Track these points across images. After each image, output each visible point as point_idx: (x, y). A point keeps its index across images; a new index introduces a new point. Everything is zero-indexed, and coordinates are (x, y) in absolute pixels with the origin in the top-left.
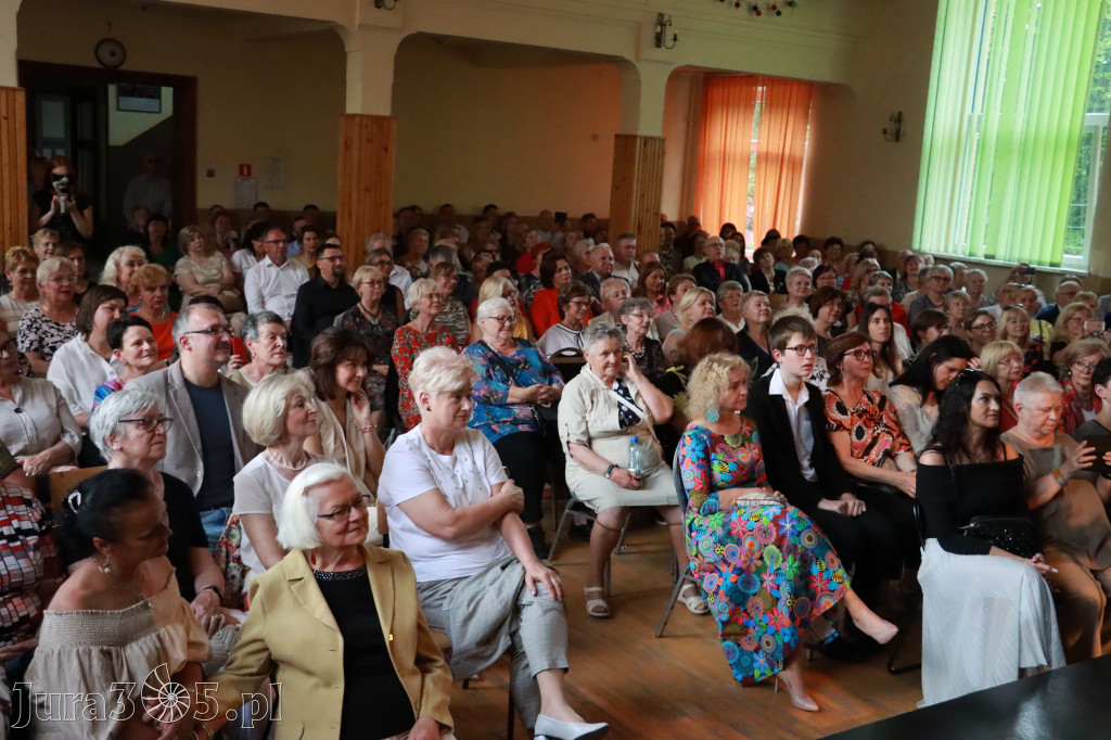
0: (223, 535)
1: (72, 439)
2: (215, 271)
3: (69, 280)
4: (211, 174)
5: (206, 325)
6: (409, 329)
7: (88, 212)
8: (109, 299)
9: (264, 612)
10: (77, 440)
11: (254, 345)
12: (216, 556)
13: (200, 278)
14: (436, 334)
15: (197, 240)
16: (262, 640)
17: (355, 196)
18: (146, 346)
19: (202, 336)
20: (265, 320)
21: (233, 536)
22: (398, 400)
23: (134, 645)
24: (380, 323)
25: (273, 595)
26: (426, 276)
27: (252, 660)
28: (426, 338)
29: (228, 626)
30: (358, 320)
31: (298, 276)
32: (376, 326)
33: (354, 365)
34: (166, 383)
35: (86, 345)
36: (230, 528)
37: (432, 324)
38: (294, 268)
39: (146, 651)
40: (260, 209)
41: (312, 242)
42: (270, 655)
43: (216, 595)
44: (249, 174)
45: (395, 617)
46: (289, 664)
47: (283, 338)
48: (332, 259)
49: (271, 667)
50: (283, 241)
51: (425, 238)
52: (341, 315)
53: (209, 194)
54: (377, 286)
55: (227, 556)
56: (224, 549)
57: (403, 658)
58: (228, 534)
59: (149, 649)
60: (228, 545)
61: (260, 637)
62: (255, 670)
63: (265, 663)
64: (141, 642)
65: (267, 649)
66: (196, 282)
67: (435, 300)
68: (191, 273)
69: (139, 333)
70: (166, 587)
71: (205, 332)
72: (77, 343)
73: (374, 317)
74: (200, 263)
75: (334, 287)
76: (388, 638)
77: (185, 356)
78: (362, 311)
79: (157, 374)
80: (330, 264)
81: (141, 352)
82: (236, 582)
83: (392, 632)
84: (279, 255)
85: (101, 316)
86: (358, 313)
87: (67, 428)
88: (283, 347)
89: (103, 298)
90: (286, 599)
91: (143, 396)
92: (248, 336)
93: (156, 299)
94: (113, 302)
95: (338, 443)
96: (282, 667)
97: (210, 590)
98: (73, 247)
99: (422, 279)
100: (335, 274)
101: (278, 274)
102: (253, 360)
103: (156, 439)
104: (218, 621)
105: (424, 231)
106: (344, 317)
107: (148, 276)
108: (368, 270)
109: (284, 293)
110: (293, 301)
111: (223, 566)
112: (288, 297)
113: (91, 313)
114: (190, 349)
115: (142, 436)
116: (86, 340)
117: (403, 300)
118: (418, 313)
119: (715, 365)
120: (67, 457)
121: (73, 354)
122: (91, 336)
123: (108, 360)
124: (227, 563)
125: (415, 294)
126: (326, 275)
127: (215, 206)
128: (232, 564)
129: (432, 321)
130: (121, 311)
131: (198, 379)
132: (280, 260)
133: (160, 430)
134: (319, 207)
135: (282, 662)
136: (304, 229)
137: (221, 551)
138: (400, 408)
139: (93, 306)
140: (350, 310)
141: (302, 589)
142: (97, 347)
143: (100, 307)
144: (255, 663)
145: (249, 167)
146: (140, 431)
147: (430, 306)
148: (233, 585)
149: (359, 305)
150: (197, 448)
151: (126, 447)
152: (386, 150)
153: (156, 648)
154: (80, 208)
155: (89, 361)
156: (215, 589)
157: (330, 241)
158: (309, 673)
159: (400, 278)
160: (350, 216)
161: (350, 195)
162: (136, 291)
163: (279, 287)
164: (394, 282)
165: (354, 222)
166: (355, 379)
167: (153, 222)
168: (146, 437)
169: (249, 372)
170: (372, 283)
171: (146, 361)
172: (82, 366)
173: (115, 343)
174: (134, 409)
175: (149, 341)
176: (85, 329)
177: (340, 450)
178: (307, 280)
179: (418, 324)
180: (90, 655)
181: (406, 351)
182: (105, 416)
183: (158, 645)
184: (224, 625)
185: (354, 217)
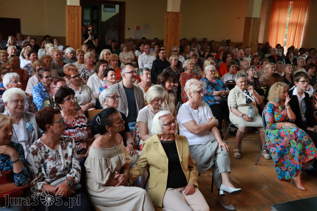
0: (134, 129)
1: (94, 101)
2: (130, 56)
3: (93, 58)
4: (129, 29)
5: (130, 71)
6: (184, 74)
7: (97, 40)
8: (103, 63)
9: (147, 151)
10: (95, 102)
11: (142, 77)
12: (132, 135)
13: (126, 58)
14: (192, 75)
15: (125, 48)
16: (146, 159)
18: (114, 76)
19: (129, 74)
20: (145, 70)
21: (137, 130)
22: (181, 94)
23: (112, 158)
24: (176, 72)
25: (149, 147)
26: (189, 58)
27: (143, 164)
28: (189, 76)
29: (136, 154)
30: (170, 70)
31: (153, 58)
32: (175, 72)
33: (170, 82)
34: (119, 87)
35: (97, 76)
36: (136, 128)
37: (191, 72)
38: (152, 55)
39: (116, 160)
41: (157, 48)
42: (148, 163)
43: (132, 146)
44: (139, 29)
45: (183, 154)
46: (153, 165)
47: (150, 75)
48: (163, 53)
49: (148, 166)
50: (149, 48)
51: (189, 47)
52: (165, 69)
53: (129, 35)
54: (176, 61)
55: (135, 135)
56: (134, 133)
57: (185, 166)
58: (136, 129)
59: (117, 160)
60: (135, 132)
61: (145, 158)
62: (144, 167)
63: (146, 165)
64: (114, 158)
65: (147, 161)
66: (125, 59)
67: (192, 65)
68: (124, 57)
69: (112, 73)
70: (120, 143)
71: (129, 73)
72: (94, 76)
73: (175, 70)
74: (126, 54)
75: (163, 61)
76: (181, 160)
77: (124, 79)
78: (171, 68)
79: (117, 84)
80: (162, 55)
81: (112, 78)
82: (137, 142)
83: (182, 159)
84: (148, 52)
85: (101, 68)
86: (170, 68)
87: (92, 98)
88: (150, 77)
89: (102, 63)
90: (153, 148)
91: (113, 90)
92: (140, 74)
93: (115, 64)
94: (104, 64)
95: (166, 105)
96: (151, 166)
97: (131, 144)
98: (92, 49)
99: (188, 59)
100: (163, 58)
101: (147, 57)
102: (142, 81)
103: (116, 102)
104: (133, 153)
105: (189, 46)
106: (166, 69)
107: (113, 57)
108: (174, 56)
109: (149, 63)
110: (151, 65)
111: (134, 138)
112: (150, 64)
113: (98, 67)
114: (125, 78)
115: (112, 101)
116: (97, 75)
117: (182, 65)
118: (187, 69)
119: (279, 86)
120: (92, 106)
121: (94, 78)
122: (98, 74)
123: (102, 80)
124: (135, 137)
125: (186, 64)
126: (161, 58)
127: (130, 38)
128: (136, 137)
129: (191, 71)
130: (106, 67)
131: (128, 86)
132: (148, 53)
133: (117, 99)
134: (158, 38)
135: (151, 165)
136: (155, 45)
137: (134, 134)
138: (181, 96)
139: (99, 65)
140: (168, 68)
141: (157, 145)
142: (100, 76)
143: (101, 66)
144: (144, 165)
145: (139, 27)
146: (112, 100)
147: (191, 67)
148: (137, 143)
149: (170, 66)
150: (127, 105)
151: (108, 104)
152: (178, 22)
153: (118, 160)
154: (95, 39)
155: (98, 80)
156: (132, 144)
157: (162, 48)
158: (158, 168)
159: (182, 59)
160: (168, 41)
161: (168, 35)
162: (110, 61)
163: (147, 61)
164: (180, 60)
165: (169, 43)
166: (171, 86)
167: (113, 43)
168: (113, 101)
169: (141, 84)
170: (175, 60)
171: (113, 81)
172: (96, 82)
173: (106, 75)
174: (110, 93)
175: (115, 75)
176: (97, 71)
177: (166, 107)
178: (155, 59)
179: (187, 72)
180: (102, 160)
181: (184, 80)
182: (103, 95)
183: (119, 159)
184: (135, 154)
185: (169, 41)
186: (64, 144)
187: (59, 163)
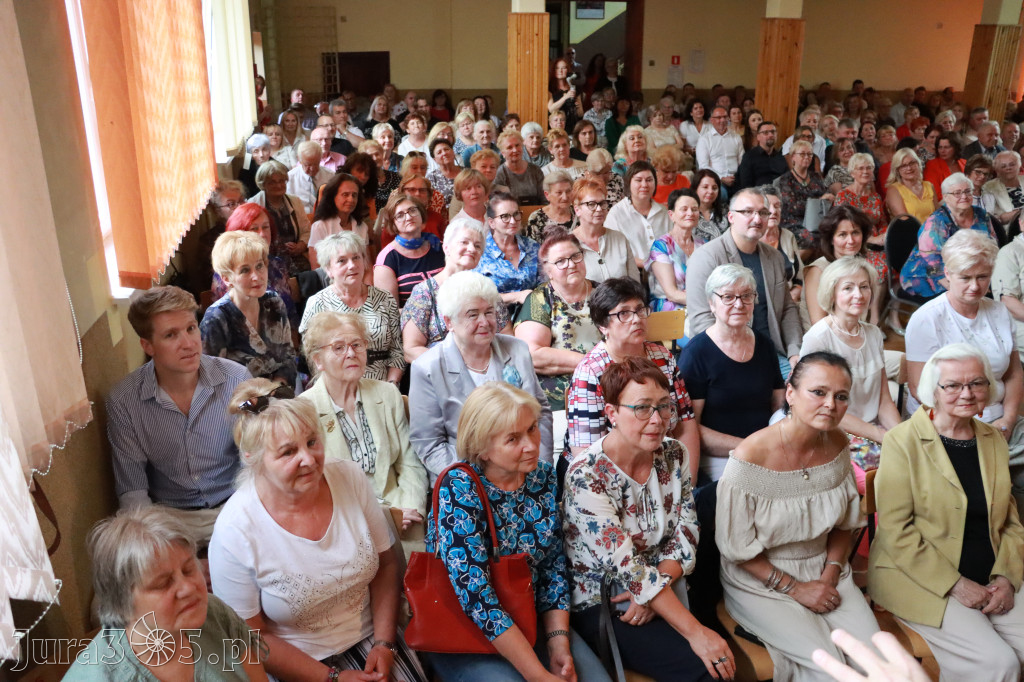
4: (652, 63)
6: (849, 193)
13: (660, 143)
15: (658, 117)
17: (772, 81)
18: (689, 212)
24: (808, 186)
30: (793, 182)
35: (632, 206)
37: (864, 190)
38: (733, 136)
40: (688, 87)
44: (678, 63)
50: (724, 116)
52: (779, 178)
53: (652, 79)
54: (806, 157)
67: (865, 171)
72: (625, 204)
73: (804, 180)
74: (660, 132)
78: (795, 176)
80: (765, 136)
81: (685, 216)
84: (721, 127)
86: (791, 177)
100: (767, 144)
101: (721, 141)
106: (781, 180)
116: (630, 201)
121: (622, 211)
123: (646, 217)
126: (763, 145)
129: (864, 188)
132: (722, 131)
140: (786, 174)
141: (932, 449)
142: (638, 207)
145: (678, 58)
147: (860, 176)
149: (792, 170)
152: (797, 45)
155: (633, 218)
160: (767, 96)
161: (768, 80)
165: (770, 101)
166: (847, 246)
170: (803, 154)
171: (687, 224)
175: (694, 209)
176: (627, 193)
185: (770, 97)
186: (664, 464)
187: (649, 526)
